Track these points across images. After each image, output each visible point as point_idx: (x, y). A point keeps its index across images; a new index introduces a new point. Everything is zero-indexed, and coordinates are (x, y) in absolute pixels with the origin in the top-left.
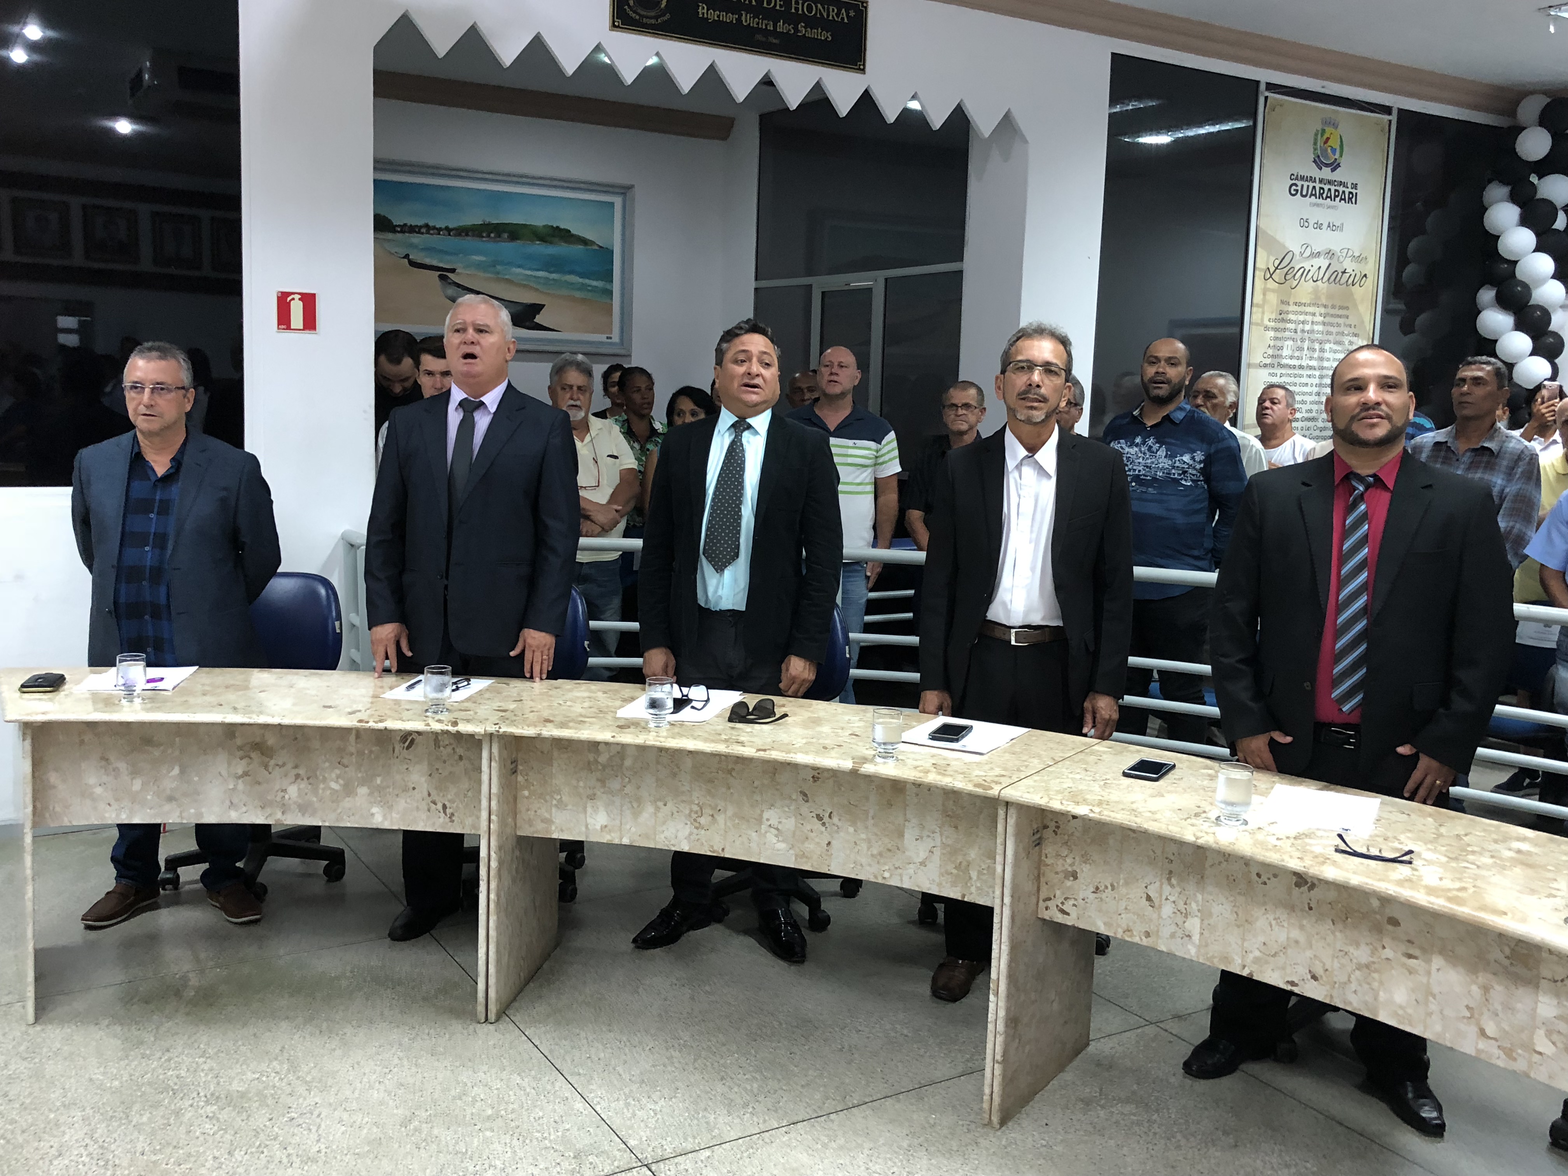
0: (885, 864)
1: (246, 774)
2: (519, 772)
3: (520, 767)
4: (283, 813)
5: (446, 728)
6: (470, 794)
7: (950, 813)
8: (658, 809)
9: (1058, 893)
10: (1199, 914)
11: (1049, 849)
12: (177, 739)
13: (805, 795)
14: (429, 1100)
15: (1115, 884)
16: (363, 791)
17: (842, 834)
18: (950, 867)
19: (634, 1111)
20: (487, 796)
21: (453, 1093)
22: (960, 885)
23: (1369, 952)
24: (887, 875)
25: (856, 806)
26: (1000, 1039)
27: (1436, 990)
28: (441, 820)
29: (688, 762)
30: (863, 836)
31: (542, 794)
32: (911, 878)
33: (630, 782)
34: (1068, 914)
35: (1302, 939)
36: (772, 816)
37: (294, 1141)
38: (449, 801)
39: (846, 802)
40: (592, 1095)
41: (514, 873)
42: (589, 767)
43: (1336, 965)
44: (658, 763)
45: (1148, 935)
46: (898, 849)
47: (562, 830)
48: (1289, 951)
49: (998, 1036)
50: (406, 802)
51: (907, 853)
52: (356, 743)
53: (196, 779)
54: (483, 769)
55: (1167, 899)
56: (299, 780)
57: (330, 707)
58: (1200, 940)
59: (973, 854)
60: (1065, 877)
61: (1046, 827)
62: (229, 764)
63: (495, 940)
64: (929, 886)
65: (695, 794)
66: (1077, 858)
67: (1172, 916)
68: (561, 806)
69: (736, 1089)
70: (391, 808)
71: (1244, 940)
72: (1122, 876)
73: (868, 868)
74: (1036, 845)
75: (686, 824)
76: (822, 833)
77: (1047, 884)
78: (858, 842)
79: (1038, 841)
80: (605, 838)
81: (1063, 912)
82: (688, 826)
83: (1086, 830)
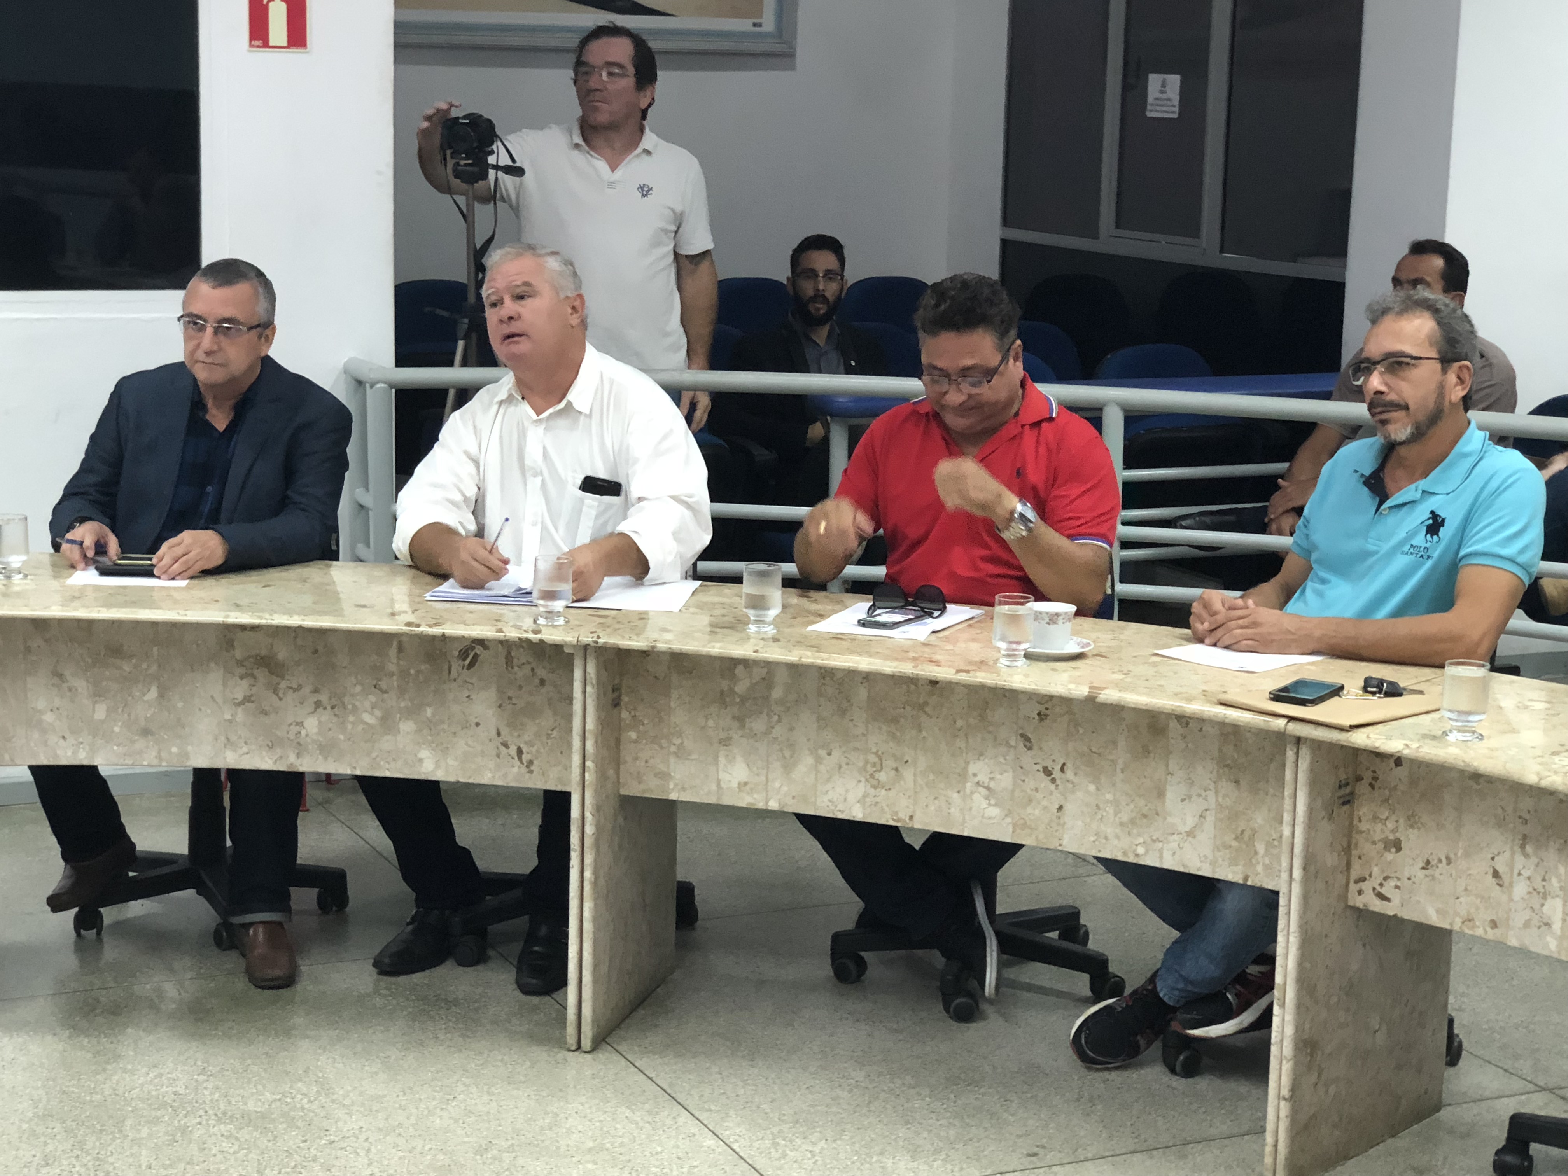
0: (1139, 835)
1: (248, 699)
2: (622, 703)
3: (625, 699)
4: (298, 755)
5: (525, 635)
6: (555, 733)
7: (1229, 762)
8: (819, 760)
9: (1376, 870)
10: (1561, 893)
11: (1364, 810)
12: (155, 649)
13: (1026, 739)
14: (510, 1129)
15: (1452, 856)
16: (407, 726)
17: (1079, 794)
18: (1229, 839)
19: (784, 1151)
20: (581, 733)
21: (540, 1122)
22: (1242, 863)
24: (1141, 850)
25: (1099, 754)
26: (1287, 1067)
28: (516, 770)
29: (862, 693)
30: (1109, 797)
31: (656, 737)
32: (1174, 853)
33: (779, 721)
34: (1388, 899)
36: (980, 769)
37: (338, 1164)
38: (526, 743)
39: (1086, 749)
40: (728, 1132)
41: (617, 849)
42: (723, 699)
44: (820, 694)
45: (1494, 924)
46: (1157, 814)
47: (684, 789)
49: (1284, 1062)
50: (467, 744)
51: (1170, 819)
52: (398, 658)
53: (180, 705)
54: (575, 695)
55: (1519, 874)
56: (320, 710)
57: (364, 606)
58: (1562, 929)
59: (1259, 819)
60: (1385, 848)
61: (1359, 779)
62: (225, 685)
63: (591, 936)
64: (1199, 864)
65: (874, 738)
66: (1401, 821)
67: (1526, 897)
68: (681, 754)
69: (925, 1134)
70: (445, 751)
72: (1460, 844)
73: (1116, 842)
74: (1344, 804)
75: (860, 781)
76: (1051, 793)
77: (1360, 858)
78: (1101, 806)
79: (1347, 798)
80: (744, 800)
81: (1382, 897)
82: (862, 784)
83: (1413, 782)
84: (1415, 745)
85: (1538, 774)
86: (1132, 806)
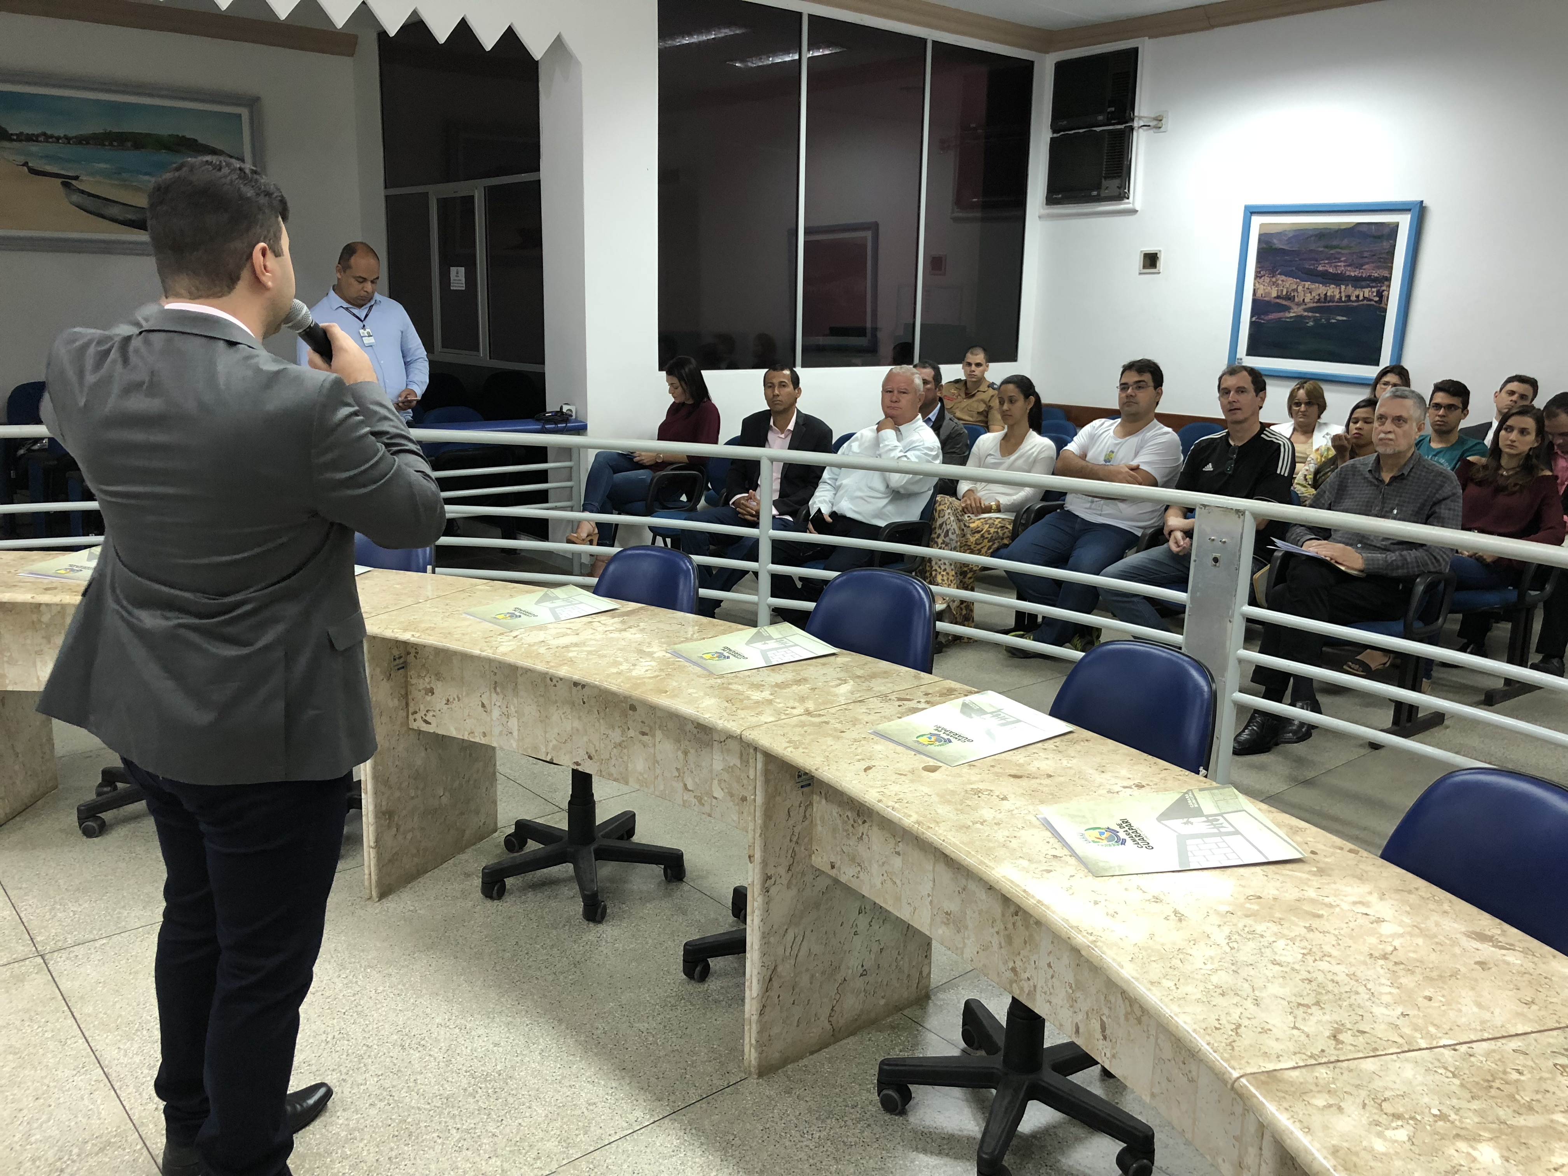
9: (422, 707)
10: (516, 715)
11: (412, 672)
15: (460, 695)
19: (55, 913)
23: (621, 733)
26: (372, 829)
27: (659, 759)
34: (430, 723)
35: (580, 728)
40: (23, 903)
42: (34, 626)
43: (602, 745)
45: (485, 735)
48: (574, 737)
49: (370, 826)
55: (495, 704)
58: (518, 735)
60: (426, 693)
61: (409, 653)
66: (432, 679)
67: (499, 718)
68: (11, 662)
71: (546, 732)
72: (463, 689)
74: (398, 669)
77: (413, 700)
79: (402, 666)
81: (427, 722)
83: (437, 654)
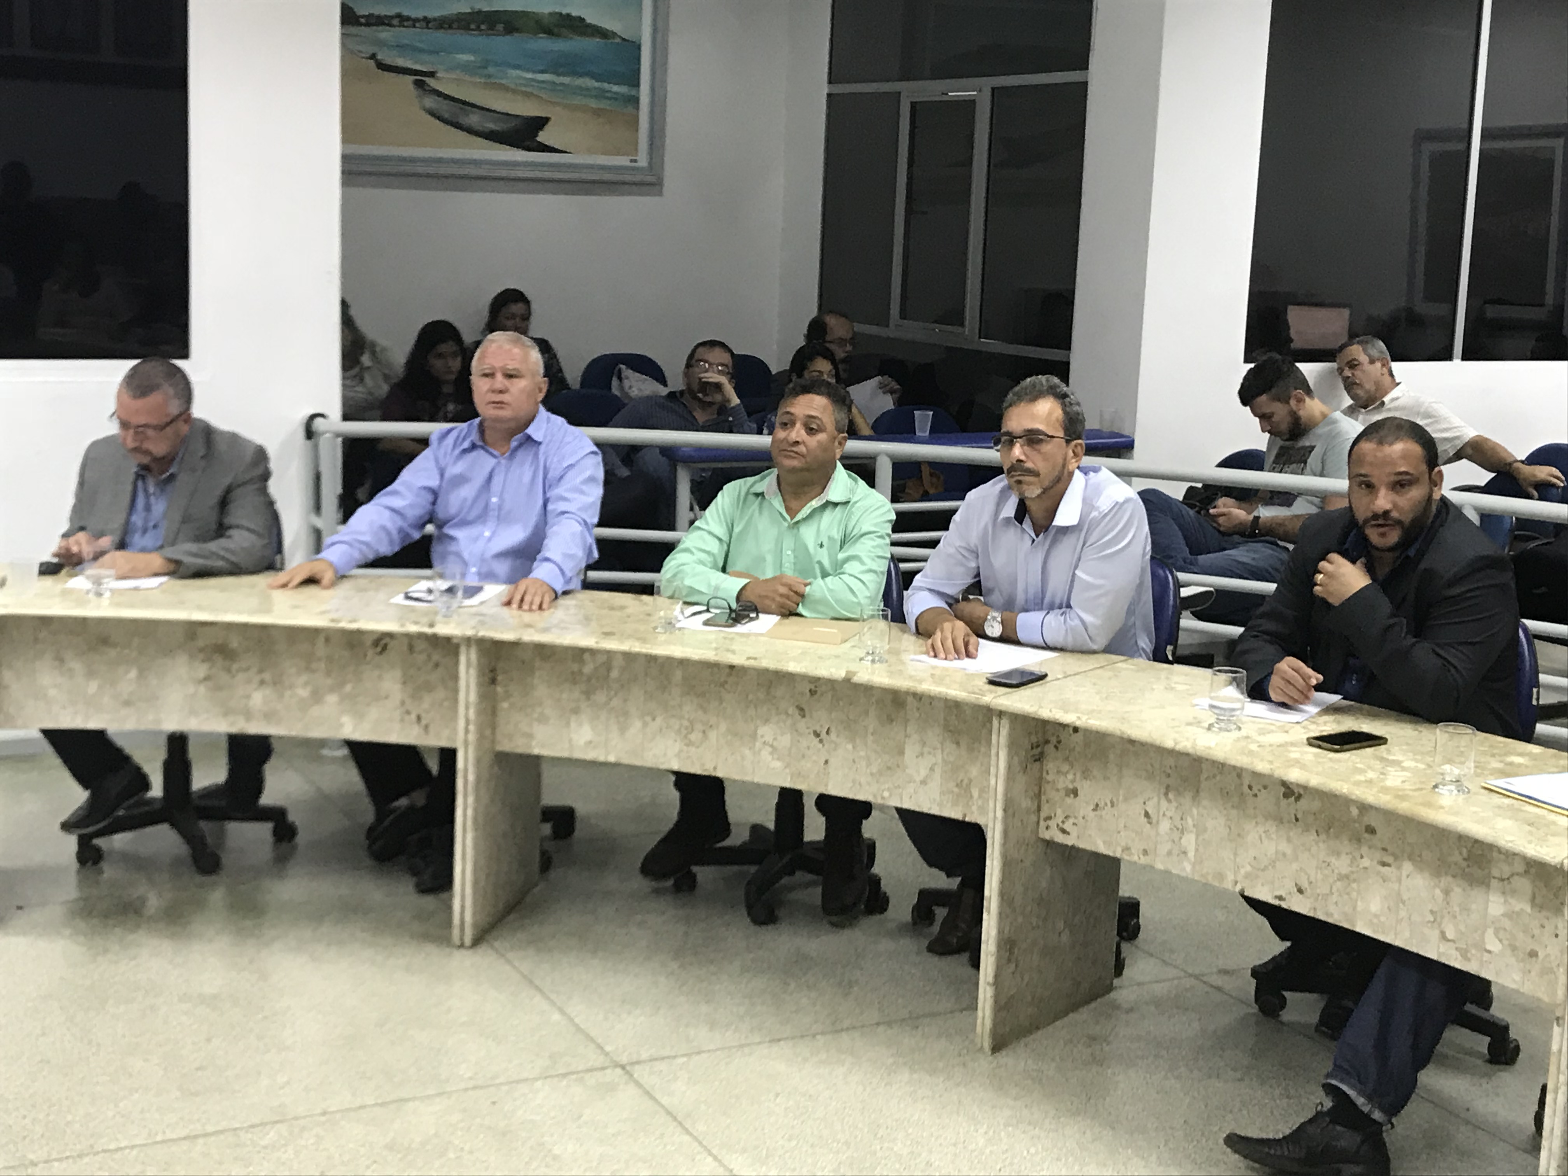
0: (885, 782)
1: (207, 678)
2: (497, 681)
3: (500, 678)
5: (422, 630)
6: (446, 703)
7: (951, 728)
8: (645, 725)
9: (1059, 812)
10: (1194, 830)
11: (1050, 766)
12: (135, 639)
13: (801, 710)
15: (1115, 800)
16: (332, 699)
17: (841, 752)
18: (952, 785)
19: (613, 1024)
20: (465, 705)
21: (428, 1002)
22: (961, 804)
23: (1349, 862)
24: (886, 794)
25: (855, 721)
26: (991, 960)
27: (1405, 897)
28: (415, 732)
29: (678, 675)
30: (862, 753)
31: (523, 707)
32: (910, 797)
34: (1068, 833)
35: (1289, 851)
36: (766, 732)
38: (424, 711)
39: (845, 717)
40: (571, 1009)
41: (493, 792)
42: (574, 678)
43: (1320, 876)
44: (646, 675)
45: (1145, 853)
46: (898, 766)
47: (544, 746)
48: (1278, 863)
49: (989, 956)
50: (378, 712)
51: (908, 771)
52: (325, 648)
53: (155, 682)
54: (460, 677)
55: (1164, 815)
56: (264, 686)
58: (1195, 856)
59: (974, 771)
61: (1047, 742)
62: (190, 667)
65: (687, 708)
66: (1078, 774)
67: (1169, 832)
68: (543, 719)
69: (722, 1010)
70: (361, 718)
71: (1235, 854)
72: (1121, 792)
73: (868, 788)
74: (1035, 761)
75: (676, 741)
76: (819, 750)
77: (1047, 802)
78: (856, 760)
79: (1037, 757)
80: (590, 755)
81: (1064, 831)
82: (677, 744)
83: (1087, 745)
84: (1084, 718)
85: (1175, 740)
86: (880, 760)
